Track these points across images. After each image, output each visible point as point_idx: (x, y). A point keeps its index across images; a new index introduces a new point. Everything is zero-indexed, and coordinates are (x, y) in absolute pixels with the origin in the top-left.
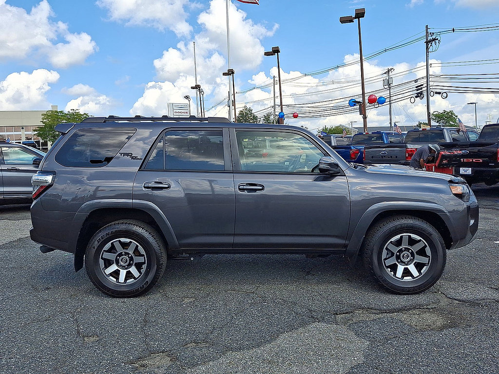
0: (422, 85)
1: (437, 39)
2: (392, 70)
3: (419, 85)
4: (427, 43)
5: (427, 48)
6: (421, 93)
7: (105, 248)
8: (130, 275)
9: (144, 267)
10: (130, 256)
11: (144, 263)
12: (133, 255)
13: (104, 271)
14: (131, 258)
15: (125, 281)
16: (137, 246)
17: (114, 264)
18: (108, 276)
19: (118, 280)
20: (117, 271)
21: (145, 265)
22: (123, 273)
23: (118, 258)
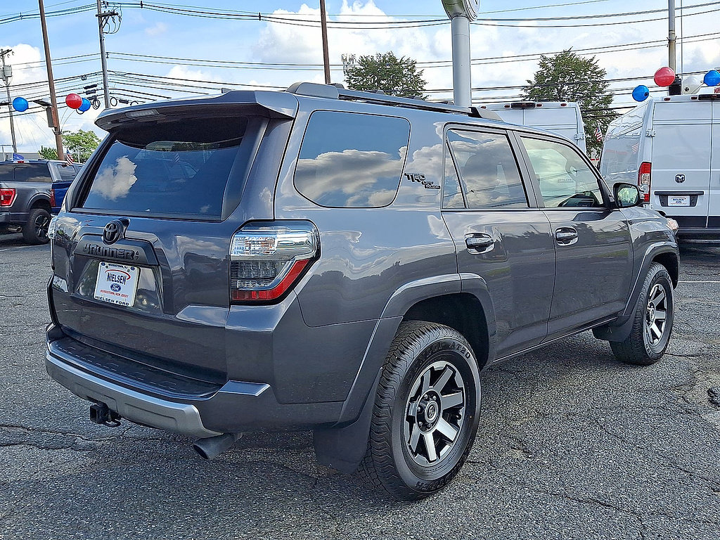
0: (95, 86)
1: (117, 14)
2: (10, 53)
3: (90, 85)
4: (100, 16)
5: (101, 26)
6: (95, 99)
7: (412, 394)
8: (441, 440)
9: (462, 412)
10: (434, 397)
11: (462, 405)
12: (440, 395)
13: (410, 446)
14: (438, 401)
15: (438, 454)
16: (454, 372)
17: (415, 425)
18: (415, 454)
19: (428, 459)
20: (422, 437)
21: (464, 408)
22: (429, 438)
23: (420, 408)
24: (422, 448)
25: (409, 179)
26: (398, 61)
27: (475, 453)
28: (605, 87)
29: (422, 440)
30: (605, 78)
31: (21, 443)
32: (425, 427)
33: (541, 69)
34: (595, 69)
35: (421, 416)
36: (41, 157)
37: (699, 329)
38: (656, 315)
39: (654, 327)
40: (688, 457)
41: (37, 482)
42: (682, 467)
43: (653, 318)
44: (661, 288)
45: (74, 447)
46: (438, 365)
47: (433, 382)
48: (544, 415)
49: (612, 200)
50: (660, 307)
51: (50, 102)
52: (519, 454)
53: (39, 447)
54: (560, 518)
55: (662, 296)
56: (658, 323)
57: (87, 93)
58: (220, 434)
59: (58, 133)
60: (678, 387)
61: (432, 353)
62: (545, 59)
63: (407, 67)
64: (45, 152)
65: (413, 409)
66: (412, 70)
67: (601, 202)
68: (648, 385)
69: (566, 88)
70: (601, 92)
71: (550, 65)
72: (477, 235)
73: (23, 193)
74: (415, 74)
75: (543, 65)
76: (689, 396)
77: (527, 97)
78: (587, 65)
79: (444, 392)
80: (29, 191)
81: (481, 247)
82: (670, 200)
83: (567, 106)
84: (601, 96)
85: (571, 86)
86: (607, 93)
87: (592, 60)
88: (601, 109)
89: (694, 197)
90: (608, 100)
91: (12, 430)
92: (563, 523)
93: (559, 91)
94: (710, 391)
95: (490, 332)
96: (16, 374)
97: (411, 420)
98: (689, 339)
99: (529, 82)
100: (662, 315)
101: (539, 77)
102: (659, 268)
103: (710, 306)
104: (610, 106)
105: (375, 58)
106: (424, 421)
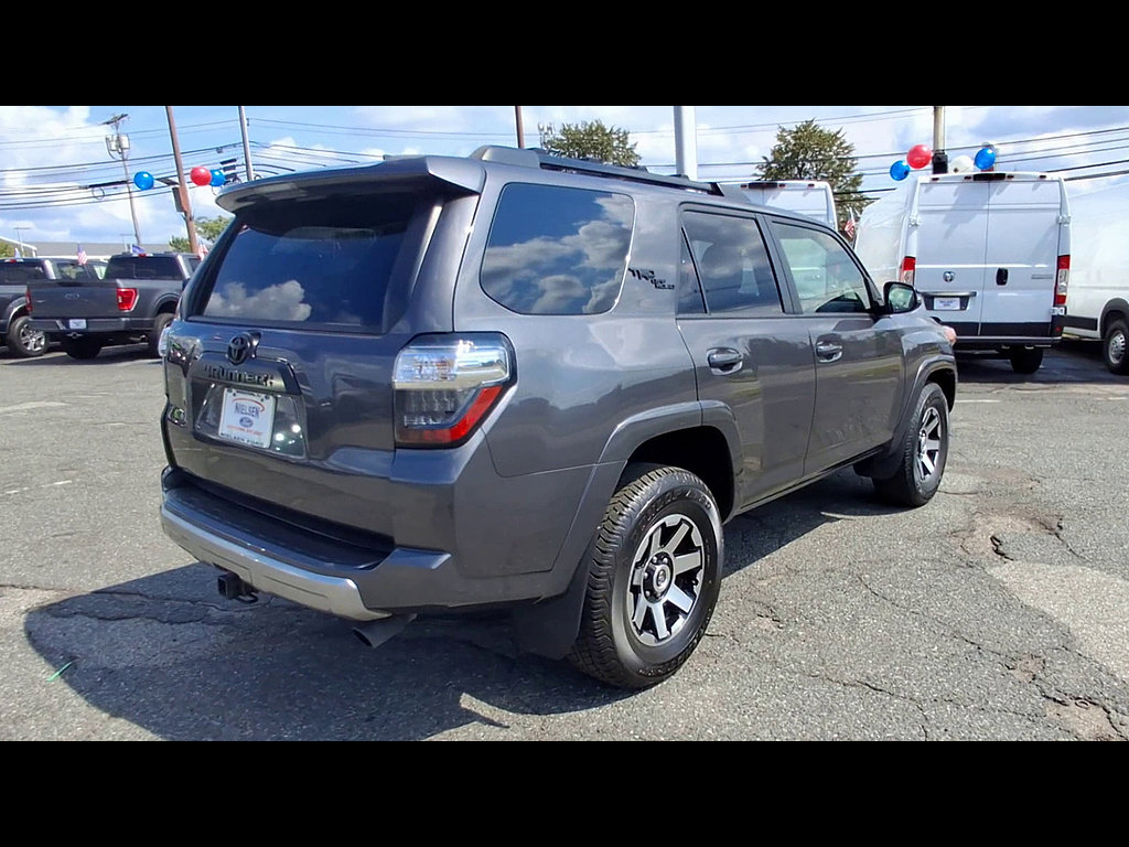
6: (235, 176)
7: (638, 557)
8: (672, 612)
9: (700, 577)
10: (666, 560)
11: (700, 567)
12: (672, 557)
13: (634, 623)
14: (670, 564)
15: (669, 629)
16: (691, 528)
17: (642, 597)
18: (640, 632)
19: (657, 636)
20: (649, 612)
21: (702, 571)
22: (658, 610)
23: (646, 575)
24: (649, 624)
25: (634, 275)
26: (608, 131)
27: (715, 624)
28: (853, 165)
29: (649, 614)
30: (853, 155)
31: (137, 616)
32: (654, 597)
33: (779, 143)
34: (841, 144)
35: (648, 583)
36: (171, 249)
37: (976, 460)
38: (927, 445)
39: (925, 459)
40: (973, 625)
41: (156, 669)
42: (966, 637)
43: (925, 449)
44: (935, 412)
45: (205, 619)
46: (671, 520)
47: (665, 540)
48: (797, 572)
49: (882, 303)
50: (933, 436)
51: (177, 181)
52: (767, 623)
53: (160, 621)
54: (822, 707)
55: (936, 422)
56: (931, 454)
57: (225, 169)
58: (386, 615)
59: (188, 219)
60: (954, 533)
61: (665, 506)
62: (784, 130)
63: (618, 139)
64: (176, 243)
65: (639, 577)
66: (624, 142)
67: (868, 306)
68: (919, 531)
69: (808, 166)
70: (848, 172)
71: (789, 138)
72: (722, 350)
73: (147, 295)
74: (628, 147)
75: (781, 138)
76: (969, 544)
77: (763, 176)
78: (834, 137)
79: (678, 552)
80: (152, 292)
81: (727, 366)
82: (937, 303)
83: (816, 187)
84: (849, 177)
85: (814, 164)
86: (857, 173)
87: (838, 133)
88: (849, 193)
89: (964, 301)
90: (856, 181)
91: (127, 598)
92: (825, 714)
93: (800, 170)
94: (993, 538)
95: (736, 470)
96: (134, 523)
97: (635, 590)
98: (964, 472)
99: (765, 158)
100: (935, 445)
101: (778, 152)
102: (934, 387)
103: (985, 432)
104: (859, 189)
105: (580, 127)
106: (652, 591)
